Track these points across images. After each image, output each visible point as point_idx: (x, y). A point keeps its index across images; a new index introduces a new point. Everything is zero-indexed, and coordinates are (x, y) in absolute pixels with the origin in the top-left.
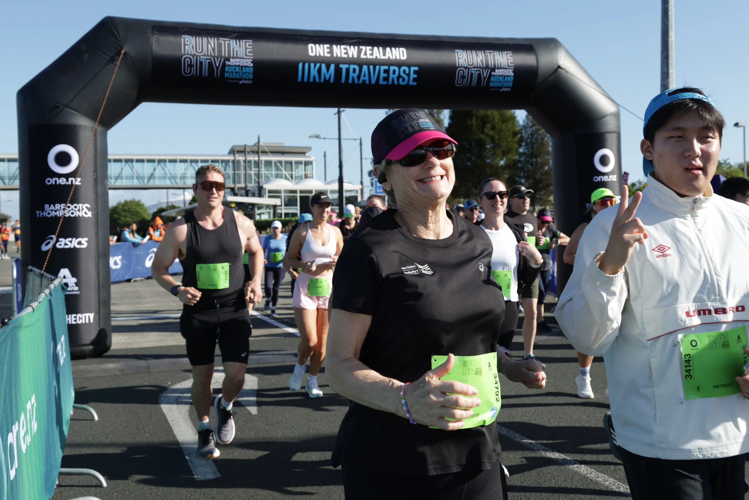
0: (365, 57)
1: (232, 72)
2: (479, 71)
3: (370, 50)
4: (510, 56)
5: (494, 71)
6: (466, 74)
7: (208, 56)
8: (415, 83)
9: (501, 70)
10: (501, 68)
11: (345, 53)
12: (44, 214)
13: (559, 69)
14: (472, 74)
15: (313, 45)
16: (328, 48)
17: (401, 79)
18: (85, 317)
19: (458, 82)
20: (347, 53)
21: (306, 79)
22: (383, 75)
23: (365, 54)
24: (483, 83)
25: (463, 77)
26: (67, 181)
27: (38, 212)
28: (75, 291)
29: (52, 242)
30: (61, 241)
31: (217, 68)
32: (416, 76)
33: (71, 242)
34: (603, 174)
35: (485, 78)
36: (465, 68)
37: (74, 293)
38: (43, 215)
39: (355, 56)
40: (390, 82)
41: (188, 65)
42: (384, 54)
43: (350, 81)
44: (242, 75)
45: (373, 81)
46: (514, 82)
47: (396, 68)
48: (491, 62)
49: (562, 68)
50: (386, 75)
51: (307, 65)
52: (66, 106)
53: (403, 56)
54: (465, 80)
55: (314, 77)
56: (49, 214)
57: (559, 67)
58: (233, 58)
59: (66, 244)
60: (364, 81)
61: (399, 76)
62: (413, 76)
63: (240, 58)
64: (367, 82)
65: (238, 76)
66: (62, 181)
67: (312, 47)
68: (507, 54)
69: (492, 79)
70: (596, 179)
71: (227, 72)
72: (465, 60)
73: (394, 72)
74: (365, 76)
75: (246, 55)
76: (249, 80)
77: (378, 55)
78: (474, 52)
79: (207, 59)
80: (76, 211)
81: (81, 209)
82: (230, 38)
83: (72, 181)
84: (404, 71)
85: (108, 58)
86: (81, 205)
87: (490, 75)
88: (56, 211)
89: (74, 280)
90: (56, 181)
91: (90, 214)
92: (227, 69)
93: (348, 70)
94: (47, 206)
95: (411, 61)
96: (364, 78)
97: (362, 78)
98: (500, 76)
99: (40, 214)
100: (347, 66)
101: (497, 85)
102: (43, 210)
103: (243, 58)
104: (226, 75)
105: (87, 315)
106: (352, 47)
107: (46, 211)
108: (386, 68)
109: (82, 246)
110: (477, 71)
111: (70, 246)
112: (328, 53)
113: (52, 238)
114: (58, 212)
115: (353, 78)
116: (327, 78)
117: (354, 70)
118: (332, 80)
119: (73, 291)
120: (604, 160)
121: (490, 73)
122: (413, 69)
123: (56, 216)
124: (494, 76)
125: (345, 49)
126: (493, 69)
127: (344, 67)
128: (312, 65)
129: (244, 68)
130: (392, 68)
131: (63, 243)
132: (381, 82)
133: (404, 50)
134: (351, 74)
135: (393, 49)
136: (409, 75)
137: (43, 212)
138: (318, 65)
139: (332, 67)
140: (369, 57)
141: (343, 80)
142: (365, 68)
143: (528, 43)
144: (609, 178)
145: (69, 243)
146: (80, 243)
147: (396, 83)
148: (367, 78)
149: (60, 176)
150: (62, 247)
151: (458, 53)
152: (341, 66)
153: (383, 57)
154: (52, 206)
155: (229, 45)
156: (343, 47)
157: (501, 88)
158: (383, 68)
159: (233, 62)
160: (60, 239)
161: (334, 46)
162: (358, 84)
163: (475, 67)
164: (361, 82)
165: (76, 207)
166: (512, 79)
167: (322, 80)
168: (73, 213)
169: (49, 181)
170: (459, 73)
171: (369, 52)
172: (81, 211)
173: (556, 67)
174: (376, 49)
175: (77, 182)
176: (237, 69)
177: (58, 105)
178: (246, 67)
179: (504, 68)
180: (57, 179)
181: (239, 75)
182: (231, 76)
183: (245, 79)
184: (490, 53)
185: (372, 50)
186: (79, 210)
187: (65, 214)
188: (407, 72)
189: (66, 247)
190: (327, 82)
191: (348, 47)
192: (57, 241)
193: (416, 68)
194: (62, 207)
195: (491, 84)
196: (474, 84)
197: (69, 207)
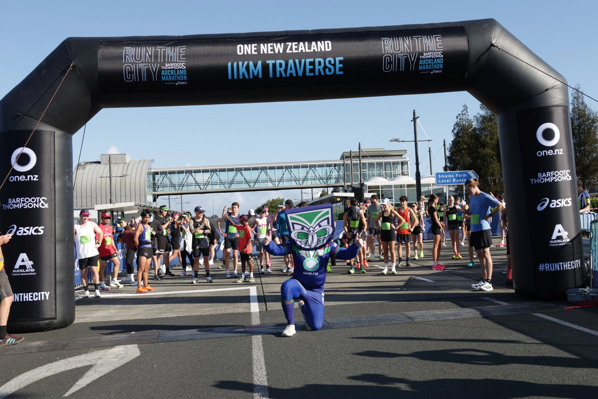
0: (291, 52)
1: (168, 75)
2: (407, 55)
3: (296, 45)
4: (439, 39)
5: (423, 55)
6: (393, 60)
7: (145, 62)
8: (342, 73)
9: (429, 53)
10: (429, 51)
11: (271, 50)
12: (8, 207)
13: (492, 47)
14: (399, 59)
15: (242, 46)
16: (255, 47)
17: (327, 70)
18: (41, 295)
19: (386, 68)
20: (273, 50)
21: (236, 77)
22: (308, 67)
23: (291, 49)
24: (412, 67)
25: (390, 63)
26: (26, 178)
28: (32, 272)
29: (14, 231)
30: (21, 230)
31: (154, 73)
32: (341, 66)
33: (29, 230)
34: (548, 148)
35: (412, 62)
36: (392, 54)
37: (31, 274)
38: (7, 208)
39: (281, 51)
40: (317, 73)
41: (129, 73)
42: (310, 48)
43: (278, 75)
44: (177, 77)
45: (300, 73)
46: (445, 64)
47: (322, 60)
48: (418, 47)
49: (494, 46)
50: (311, 67)
51: (235, 64)
52: (25, 115)
53: (328, 48)
54: (393, 66)
55: (243, 74)
56: (11, 206)
57: (493, 45)
58: (168, 62)
59: (24, 232)
60: (291, 74)
61: (325, 67)
62: (338, 66)
63: (174, 62)
64: (294, 75)
65: (173, 79)
66: (22, 178)
67: (240, 47)
68: (435, 37)
69: (420, 63)
70: (539, 154)
71: (163, 76)
72: (391, 46)
73: (320, 63)
74: (291, 69)
75: (179, 59)
76: (183, 81)
77: (303, 49)
78: (401, 39)
79: (145, 66)
80: (33, 203)
81: (38, 202)
82: (166, 46)
83: (30, 178)
84: (330, 62)
85: (61, 71)
86: (38, 198)
87: (418, 59)
89: (31, 263)
91: (46, 206)
92: (163, 73)
93: (274, 65)
94: (10, 200)
95: (336, 52)
96: (291, 72)
97: (289, 71)
98: (428, 58)
99: (5, 206)
100: (273, 62)
101: (427, 67)
102: (7, 203)
103: (177, 62)
104: (163, 78)
105: (43, 293)
106: (279, 44)
107: (9, 204)
108: (312, 60)
109: (39, 234)
110: (404, 56)
111: (28, 233)
112: (255, 51)
113: (13, 227)
114: (18, 205)
115: (280, 71)
116: (256, 74)
117: (281, 65)
118: (260, 76)
119: (30, 272)
120: (549, 135)
121: (418, 57)
122: (338, 59)
123: (17, 208)
124: (422, 59)
125: (271, 46)
126: (421, 53)
127: (270, 62)
128: (240, 63)
129: (178, 71)
130: (317, 60)
131: (22, 231)
132: (308, 74)
133: (330, 42)
134: (278, 69)
135: (319, 42)
136: (334, 65)
137: (7, 206)
138: (246, 63)
139: (260, 63)
140: (294, 51)
141: (271, 75)
142: (291, 62)
143: (459, 26)
144: (554, 152)
145: (27, 231)
146: (37, 231)
147: (322, 73)
148: (293, 71)
149: (20, 174)
150: (21, 234)
151: (384, 40)
152: (268, 62)
153: (307, 51)
154: (14, 199)
155: (164, 52)
156: (269, 45)
157: (431, 70)
158: (308, 60)
159: (168, 66)
160: (20, 228)
161: (262, 45)
162: (286, 77)
163: (401, 53)
164: (288, 75)
165: (33, 200)
166: (441, 61)
167: (251, 77)
168: (30, 205)
169: (12, 179)
170: (385, 60)
171: (294, 47)
172: (38, 204)
173: (489, 45)
174: (301, 44)
175: (35, 178)
176: (172, 73)
177: (19, 114)
178: (179, 69)
179: (432, 51)
181: (175, 77)
182: (167, 79)
183: (181, 81)
184: (417, 38)
185: (298, 45)
186: (36, 203)
187: (24, 206)
188: (333, 62)
189: (24, 234)
190: (256, 77)
191: (275, 44)
192: (17, 230)
193: (342, 58)
194: (22, 201)
195: (420, 68)
196: (402, 68)
197: (27, 200)
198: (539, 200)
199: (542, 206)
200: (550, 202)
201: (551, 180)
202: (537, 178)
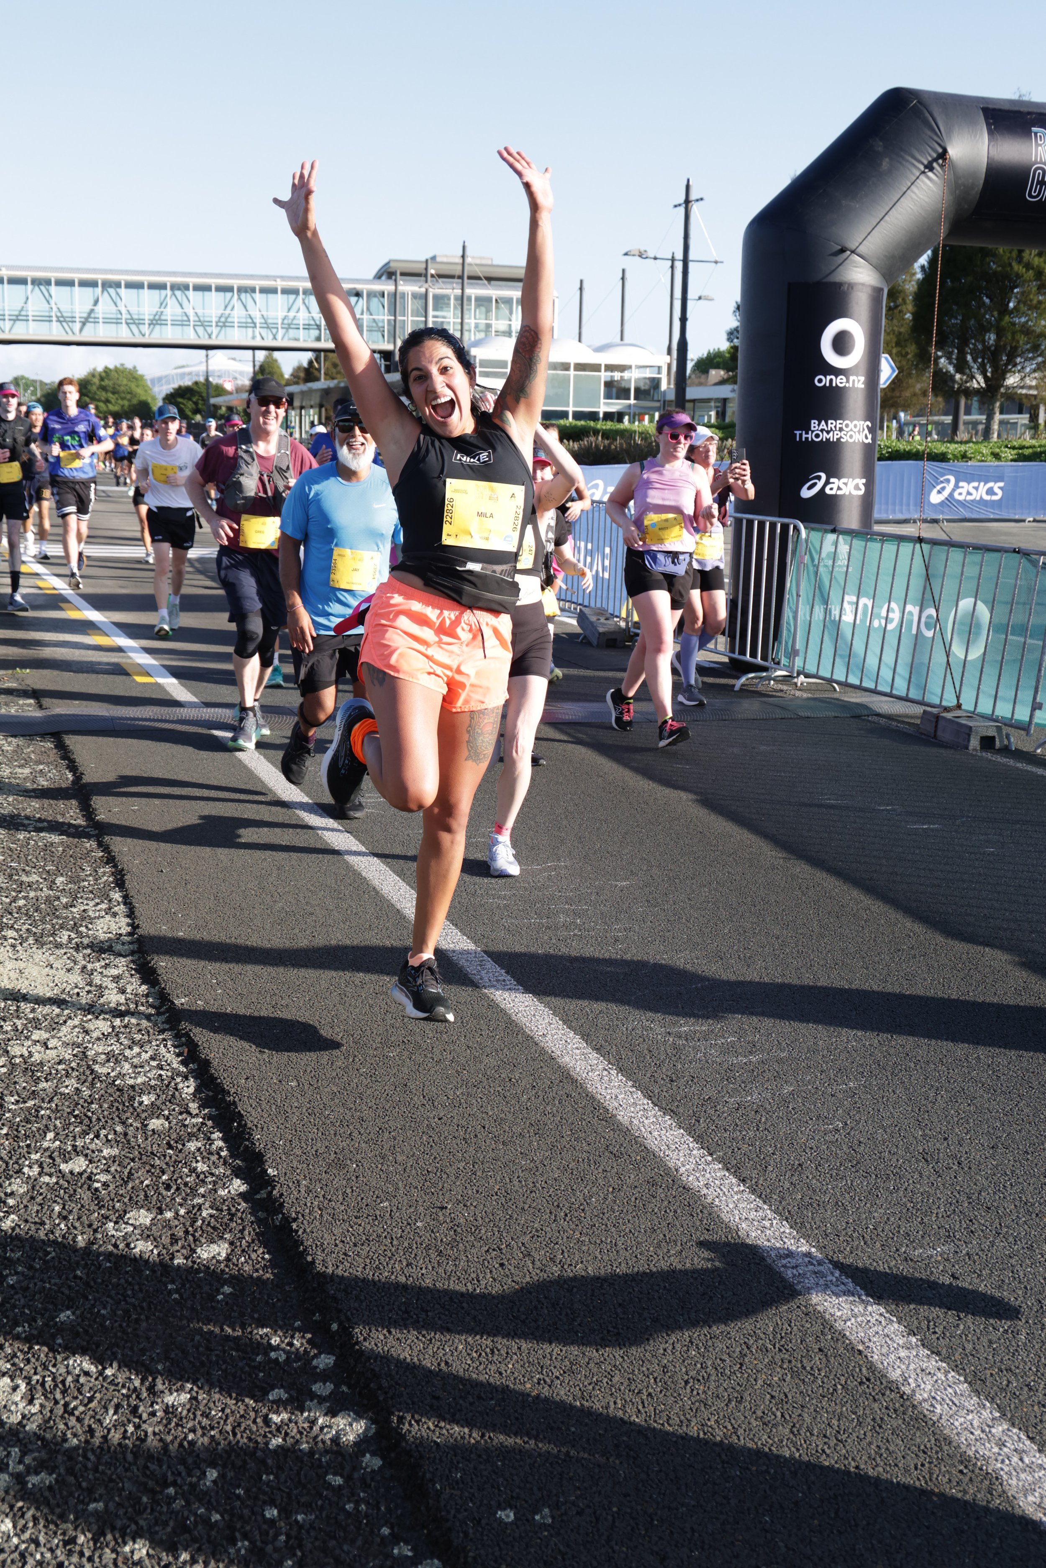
12: (809, 436)
26: (848, 380)
27: (798, 433)
29: (820, 484)
30: (833, 483)
33: (846, 484)
38: (807, 438)
56: (817, 436)
59: (839, 488)
66: (841, 381)
80: (855, 433)
81: (862, 430)
83: (854, 382)
86: (862, 423)
88: (828, 432)
90: (831, 380)
91: (870, 439)
94: (814, 423)
99: (801, 435)
102: (807, 429)
107: (813, 431)
109: (860, 493)
111: (845, 490)
113: (819, 478)
114: (831, 434)
123: (828, 440)
131: (835, 486)
137: (807, 433)
145: (842, 486)
146: (856, 487)
149: (837, 372)
150: (833, 492)
154: (823, 423)
160: (831, 480)
165: (856, 426)
168: (850, 437)
169: (820, 381)
172: (861, 434)
175: (860, 383)
177: (840, 249)
180: (833, 377)
186: (859, 432)
187: (840, 437)
189: (840, 492)
192: (827, 483)
194: (838, 426)
197: (847, 426)
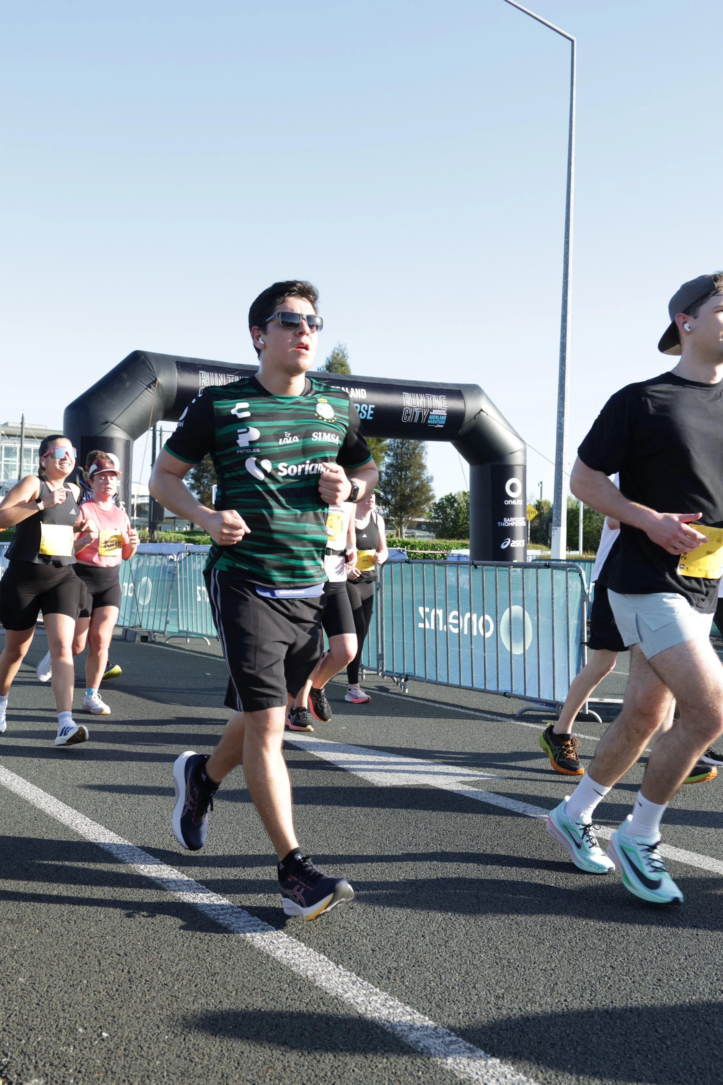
5: (432, 411)
6: (410, 413)
8: (371, 418)
9: (437, 411)
10: (437, 409)
13: (482, 412)
14: (415, 413)
19: (405, 419)
24: (423, 421)
25: (408, 415)
32: (372, 412)
34: (512, 499)
35: (424, 416)
36: (410, 408)
46: (447, 420)
47: (358, 406)
48: (430, 405)
53: (364, 396)
54: (410, 417)
57: (482, 410)
62: (370, 412)
69: (430, 418)
70: (506, 502)
84: (364, 408)
87: (429, 414)
95: (369, 401)
101: (434, 422)
120: (513, 488)
121: (429, 413)
122: (371, 406)
126: (431, 410)
133: (364, 390)
135: (356, 389)
136: (367, 411)
143: (457, 389)
144: (516, 502)
157: (436, 425)
163: (417, 407)
166: (444, 418)
170: (405, 412)
173: (479, 410)
193: (373, 406)
195: (429, 422)
196: (416, 420)
198: (502, 540)
199: (505, 544)
200: (511, 542)
201: (512, 524)
202: (503, 521)
